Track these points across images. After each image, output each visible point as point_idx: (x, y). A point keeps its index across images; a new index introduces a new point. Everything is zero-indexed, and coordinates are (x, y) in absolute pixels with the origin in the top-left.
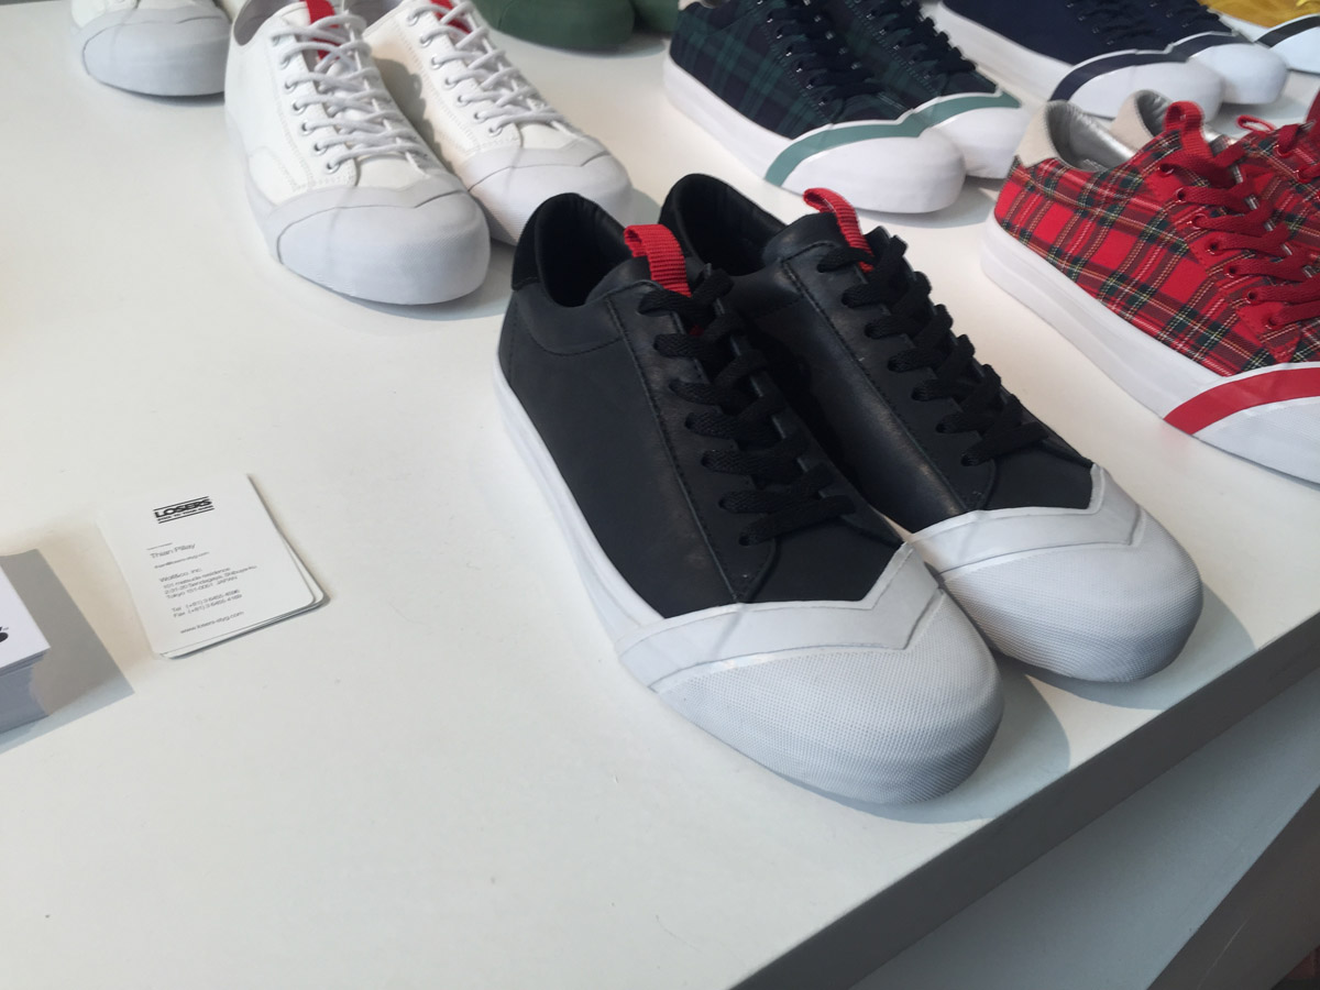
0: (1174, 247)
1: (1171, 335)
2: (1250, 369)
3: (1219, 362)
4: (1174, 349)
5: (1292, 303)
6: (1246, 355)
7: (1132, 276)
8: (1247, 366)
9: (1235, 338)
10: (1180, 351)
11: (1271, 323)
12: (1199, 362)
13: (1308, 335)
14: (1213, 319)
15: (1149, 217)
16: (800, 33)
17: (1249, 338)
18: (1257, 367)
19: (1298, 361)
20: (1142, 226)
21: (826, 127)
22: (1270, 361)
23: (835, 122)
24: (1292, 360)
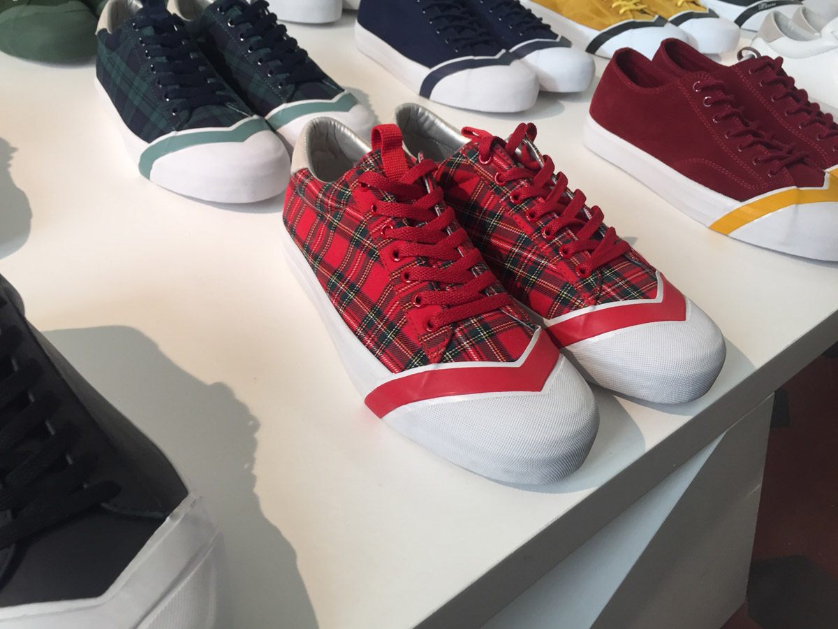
0: (370, 253)
1: (364, 331)
2: (411, 368)
3: (391, 359)
4: (364, 344)
5: (449, 306)
6: (409, 354)
7: (346, 275)
8: (408, 365)
9: (404, 339)
10: (368, 347)
11: (430, 326)
12: (379, 358)
13: (459, 335)
14: (391, 320)
15: (355, 224)
16: (162, 56)
17: (413, 339)
18: (416, 366)
19: (446, 362)
20: (352, 232)
21: (172, 134)
22: (425, 362)
23: (178, 130)
24: (442, 360)
